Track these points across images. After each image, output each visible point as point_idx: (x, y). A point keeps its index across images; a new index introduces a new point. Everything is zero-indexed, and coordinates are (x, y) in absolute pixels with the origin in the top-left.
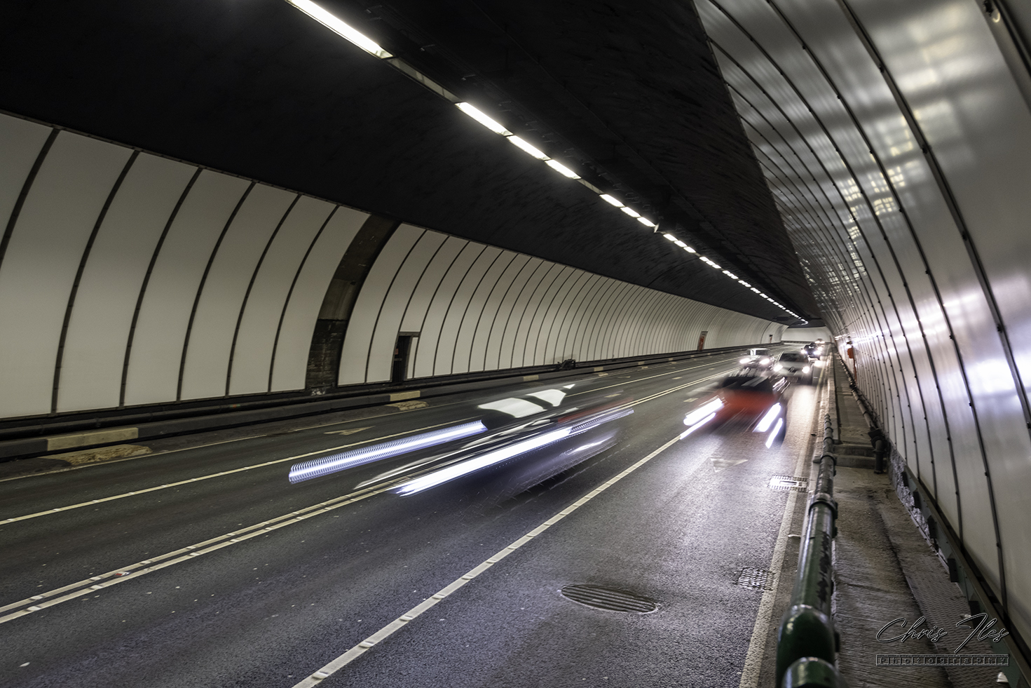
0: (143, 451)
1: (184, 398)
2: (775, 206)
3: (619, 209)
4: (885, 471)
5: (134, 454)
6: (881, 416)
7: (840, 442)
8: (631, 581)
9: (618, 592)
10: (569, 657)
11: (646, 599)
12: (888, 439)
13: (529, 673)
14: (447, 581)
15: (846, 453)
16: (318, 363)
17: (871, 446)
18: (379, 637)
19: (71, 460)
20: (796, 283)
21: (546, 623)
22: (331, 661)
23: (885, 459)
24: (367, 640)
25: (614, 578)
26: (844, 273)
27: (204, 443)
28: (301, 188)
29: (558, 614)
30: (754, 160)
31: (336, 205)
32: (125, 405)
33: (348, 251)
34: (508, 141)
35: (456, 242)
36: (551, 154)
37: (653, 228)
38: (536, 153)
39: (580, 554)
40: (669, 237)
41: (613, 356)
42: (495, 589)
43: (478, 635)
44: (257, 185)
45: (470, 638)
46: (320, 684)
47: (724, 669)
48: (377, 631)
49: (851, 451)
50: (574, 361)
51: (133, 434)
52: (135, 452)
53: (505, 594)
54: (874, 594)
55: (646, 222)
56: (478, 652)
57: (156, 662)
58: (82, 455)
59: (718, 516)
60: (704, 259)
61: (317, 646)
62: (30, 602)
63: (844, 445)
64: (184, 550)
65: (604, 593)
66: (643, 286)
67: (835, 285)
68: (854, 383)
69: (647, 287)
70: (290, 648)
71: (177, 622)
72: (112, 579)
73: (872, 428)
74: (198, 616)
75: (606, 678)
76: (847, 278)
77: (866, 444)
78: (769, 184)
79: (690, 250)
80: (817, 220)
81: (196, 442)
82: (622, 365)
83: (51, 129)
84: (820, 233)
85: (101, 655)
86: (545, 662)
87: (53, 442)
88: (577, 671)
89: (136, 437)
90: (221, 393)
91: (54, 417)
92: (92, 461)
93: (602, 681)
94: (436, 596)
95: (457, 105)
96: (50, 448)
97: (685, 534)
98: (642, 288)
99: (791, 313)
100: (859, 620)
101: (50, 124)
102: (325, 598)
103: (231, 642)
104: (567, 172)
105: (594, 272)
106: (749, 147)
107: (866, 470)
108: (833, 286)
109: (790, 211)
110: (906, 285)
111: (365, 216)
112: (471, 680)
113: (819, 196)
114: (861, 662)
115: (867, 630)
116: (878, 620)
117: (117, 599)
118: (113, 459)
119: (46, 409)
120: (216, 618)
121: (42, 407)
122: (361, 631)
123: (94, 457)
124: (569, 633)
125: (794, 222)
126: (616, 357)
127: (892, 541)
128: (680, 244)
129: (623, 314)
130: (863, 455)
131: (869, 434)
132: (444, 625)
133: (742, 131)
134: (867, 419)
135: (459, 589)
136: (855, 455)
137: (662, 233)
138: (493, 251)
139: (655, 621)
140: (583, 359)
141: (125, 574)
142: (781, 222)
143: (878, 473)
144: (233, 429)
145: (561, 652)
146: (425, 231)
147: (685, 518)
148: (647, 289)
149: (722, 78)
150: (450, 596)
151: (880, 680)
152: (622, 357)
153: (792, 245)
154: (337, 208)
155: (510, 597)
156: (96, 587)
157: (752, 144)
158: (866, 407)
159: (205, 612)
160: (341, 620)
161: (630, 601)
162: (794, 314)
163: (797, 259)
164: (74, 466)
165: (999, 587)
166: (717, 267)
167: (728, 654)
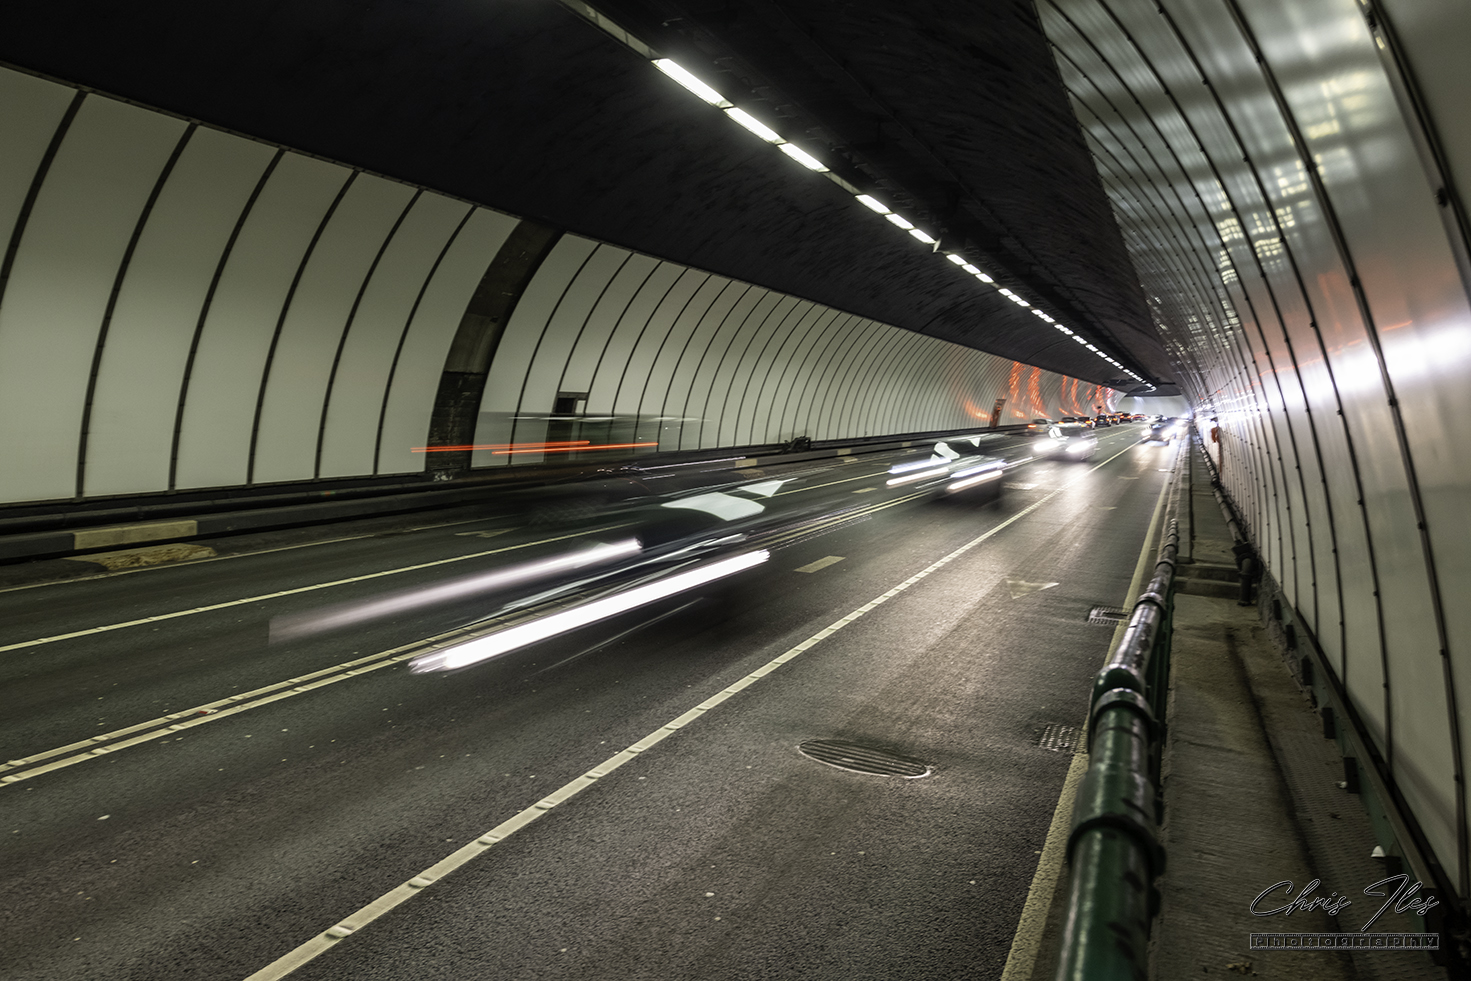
0: (204, 553)
1: (258, 480)
2: (1113, 217)
3: (882, 216)
4: (1254, 602)
5: (191, 557)
6: (1253, 525)
7: (1191, 561)
8: (894, 737)
9: (877, 750)
10: (812, 827)
11: (913, 760)
12: (1260, 556)
13: (761, 845)
14: (644, 731)
15: (1200, 576)
16: (444, 435)
17: (1235, 567)
18: (560, 797)
19: (107, 563)
20: (1140, 330)
21: (780, 786)
22: (499, 824)
23: (1254, 585)
24: (545, 799)
25: (870, 732)
26: (1208, 318)
27: (288, 544)
28: (425, 179)
29: (796, 775)
30: (1085, 149)
31: (471, 206)
32: (177, 488)
33: (488, 273)
34: (726, 115)
35: (643, 263)
36: (786, 135)
37: (932, 246)
38: (766, 133)
39: (824, 701)
40: (955, 259)
41: (866, 433)
42: (711, 743)
43: (692, 798)
44: (361, 175)
45: (681, 800)
46: (489, 850)
47: (1017, 847)
48: (557, 789)
49: (1207, 573)
50: (809, 439)
51: (191, 528)
52: (194, 554)
53: (724, 748)
54: (1224, 755)
55: (922, 236)
56: (693, 818)
57: (273, 820)
58: (122, 557)
59: (1015, 656)
60: (1005, 292)
61: (479, 806)
62: (92, 743)
63: (1198, 564)
64: (284, 684)
65: (855, 751)
66: (914, 331)
67: (1196, 335)
68: (1218, 476)
69: (919, 332)
70: (445, 807)
71: (292, 771)
72: (195, 718)
73: (1238, 542)
74: (319, 766)
75: (862, 853)
76: (1212, 326)
77: (1229, 564)
78: (1105, 185)
79: (985, 278)
80: (1173, 241)
81: (277, 543)
82: (879, 447)
83: (75, 91)
84: (1176, 259)
85: (199, 808)
86: (781, 832)
87: (83, 537)
88: (824, 844)
89: (195, 533)
90: (308, 474)
91: (80, 503)
92: (136, 565)
93: (857, 856)
94: (631, 748)
95: (655, 62)
96: (78, 546)
97: (967, 680)
98: (911, 334)
99: (1131, 374)
100: (1200, 785)
101: (74, 85)
102: (484, 748)
103: (366, 798)
104: (809, 161)
105: (841, 308)
106: (1079, 132)
107: (1226, 600)
108: (1193, 336)
109: (1133, 224)
110: (1287, 340)
111: (512, 223)
112: (685, 850)
113: (1173, 202)
114: (1198, 831)
115: (1210, 796)
116: (1225, 784)
117: (207, 743)
118: (164, 563)
119: (69, 492)
120: (342, 769)
121: (64, 488)
122: (535, 789)
123: (138, 560)
124: (812, 798)
125: (1139, 240)
126: (869, 435)
127: (1255, 692)
128: (971, 269)
129: (882, 371)
130: (1223, 579)
131: (1234, 549)
132: (645, 785)
133: (1069, 109)
134: (1233, 529)
135: (661, 741)
136: (1213, 579)
137: (944, 252)
138: (696, 276)
139: (925, 787)
140: (822, 437)
141: (212, 711)
142: (1122, 240)
143: (1243, 605)
144: (326, 526)
145: (801, 821)
146: (599, 246)
147: (968, 659)
148: (919, 336)
149: (1044, 34)
150: (651, 749)
151: (1220, 852)
152: (879, 435)
153: (1136, 274)
154: (473, 210)
155: (731, 752)
156: (177, 727)
157: (1083, 129)
158: (1233, 513)
159: (328, 760)
160: (507, 775)
161: (892, 762)
162: (1135, 376)
163: (1143, 295)
164: (113, 572)
165: (1384, 739)
166: (1024, 304)
167: (1024, 829)
